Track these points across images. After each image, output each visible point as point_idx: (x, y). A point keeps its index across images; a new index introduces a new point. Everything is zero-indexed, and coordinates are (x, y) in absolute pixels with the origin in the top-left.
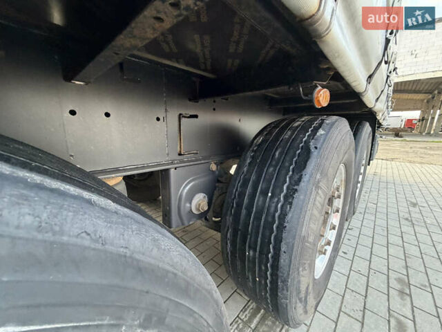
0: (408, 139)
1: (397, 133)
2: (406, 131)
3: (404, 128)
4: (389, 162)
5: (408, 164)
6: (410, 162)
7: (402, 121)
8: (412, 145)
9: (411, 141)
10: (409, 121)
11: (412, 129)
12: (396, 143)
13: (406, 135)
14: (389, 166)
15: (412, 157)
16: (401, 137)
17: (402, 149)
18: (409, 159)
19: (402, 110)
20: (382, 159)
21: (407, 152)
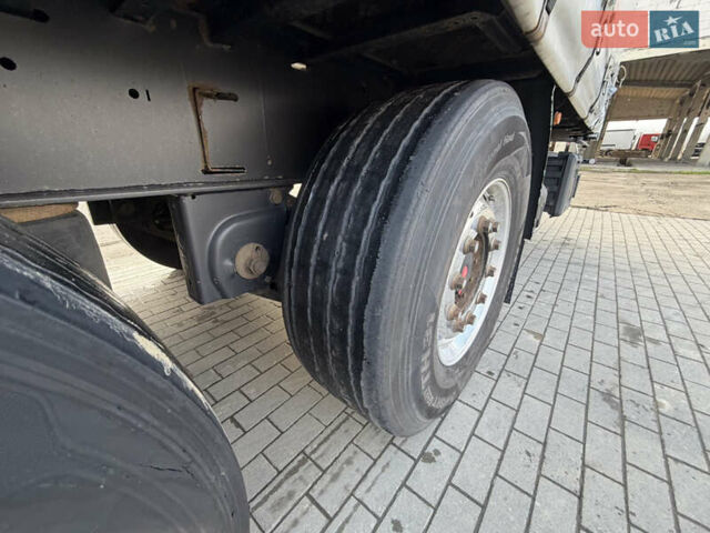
0: (639, 169)
1: (623, 159)
2: (639, 155)
3: (636, 149)
4: (598, 214)
5: (633, 217)
6: (639, 213)
7: (635, 137)
8: (644, 179)
9: (643, 172)
10: (646, 138)
11: (649, 151)
12: (619, 178)
13: (637, 162)
14: (598, 224)
15: (642, 204)
16: (629, 165)
17: (629, 188)
18: (639, 207)
19: (637, 118)
20: (588, 208)
21: (635, 193)
